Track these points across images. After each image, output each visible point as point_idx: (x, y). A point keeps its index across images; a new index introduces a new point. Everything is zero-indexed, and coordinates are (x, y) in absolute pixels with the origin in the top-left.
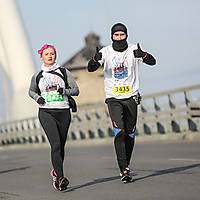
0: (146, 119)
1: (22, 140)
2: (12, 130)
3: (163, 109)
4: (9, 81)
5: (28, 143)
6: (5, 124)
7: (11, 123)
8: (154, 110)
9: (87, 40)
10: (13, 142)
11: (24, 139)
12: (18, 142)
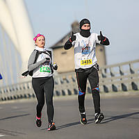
0: (114, 81)
1: (27, 96)
2: (21, 89)
3: (125, 74)
4: (19, 54)
5: (32, 98)
6: (16, 85)
7: (20, 84)
8: (120, 75)
9: (72, 26)
10: (22, 97)
11: (29, 95)
12: (25, 97)
